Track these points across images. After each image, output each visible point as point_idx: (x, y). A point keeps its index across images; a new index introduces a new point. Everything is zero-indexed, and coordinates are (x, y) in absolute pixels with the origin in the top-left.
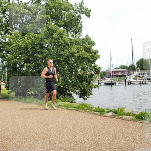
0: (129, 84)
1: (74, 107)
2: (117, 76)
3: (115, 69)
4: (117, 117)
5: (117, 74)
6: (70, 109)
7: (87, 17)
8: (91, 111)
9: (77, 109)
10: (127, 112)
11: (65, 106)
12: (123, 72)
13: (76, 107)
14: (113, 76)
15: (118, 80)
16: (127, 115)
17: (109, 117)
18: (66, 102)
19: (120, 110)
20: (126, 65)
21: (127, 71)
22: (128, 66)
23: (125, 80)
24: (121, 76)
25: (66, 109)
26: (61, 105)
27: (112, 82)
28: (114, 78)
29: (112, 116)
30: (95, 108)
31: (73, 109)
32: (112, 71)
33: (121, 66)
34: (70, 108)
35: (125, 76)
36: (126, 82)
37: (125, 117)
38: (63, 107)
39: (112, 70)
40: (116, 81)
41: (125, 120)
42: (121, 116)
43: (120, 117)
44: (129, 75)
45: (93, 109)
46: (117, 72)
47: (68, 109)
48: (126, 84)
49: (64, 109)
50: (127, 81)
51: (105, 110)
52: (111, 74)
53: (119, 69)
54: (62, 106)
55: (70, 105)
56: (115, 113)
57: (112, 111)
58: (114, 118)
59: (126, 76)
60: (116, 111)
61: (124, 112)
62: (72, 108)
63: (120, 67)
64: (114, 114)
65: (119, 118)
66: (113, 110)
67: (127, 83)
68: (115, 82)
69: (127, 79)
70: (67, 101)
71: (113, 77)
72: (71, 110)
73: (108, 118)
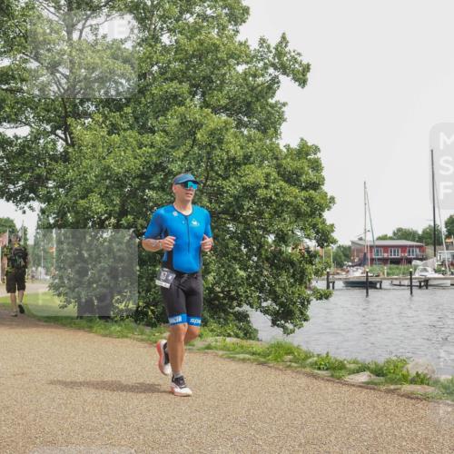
0: (420, 287)
1: (253, 354)
2: (384, 261)
3: (379, 238)
4: (383, 388)
5: (386, 255)
6: (240, 360)
7: (297, 83)
8: (305, 367)
9: (263, 360)
10: (413, 373)
11: (225, 348)
12: (403, 248)
13: (259, 354)
14: (372, 260)
15: (388, 274)
16: (413, 382)
17: (360, 386)
18: (229, 335)
19: (392, 367)
20: (414, 229)
21: (417, 247)
22: (420, 232)
23: (411, 274)
24: (396, 262)
25: (229, 358)
26: (213, 344)
27: (370, 280)
28: (377, 268)
29: (368, 383)
30: (315, 359)
31: (249, 359)
32: (371, 247)
33: (399, 230)
34: (241, 356)
35: (409, 261)
36: (411, 279)
37: (407, 388)
38: (221, 353)
39: (372, 244)
40: (382, 276)
41: (409, 396)
42: (396, 383)
43: (392, 387)
44: (421, 260)
45: (310, 360)
46: (386, 248)
47: (233, 359)
48: (411, 286)
49: (221, 357)
50: (416, 278)
51: (348, 366)
52: (365, 254)
53: (391, 238)
54: (216, 348)
55: (242, 347)
56: (378, 375)
57: (368, 368)
58: (374, 389)
59: (414, 262)
60: (381, 369)
61: (404, 372)
62: (247, 356)
63: (394, 234)
64: (373, 377)
65: (388, 391)
66: (373, 366)
67: (415, 283)
68: (378, 279)
69: (415, 270)
70: (232, 333)
71: (372, 264)
72: (244, 360)
73: (354, 388)
